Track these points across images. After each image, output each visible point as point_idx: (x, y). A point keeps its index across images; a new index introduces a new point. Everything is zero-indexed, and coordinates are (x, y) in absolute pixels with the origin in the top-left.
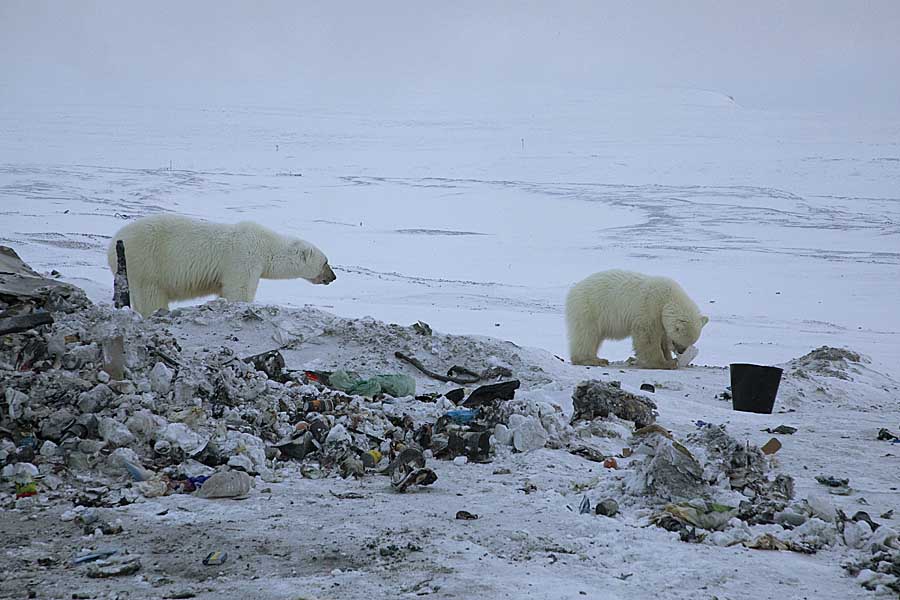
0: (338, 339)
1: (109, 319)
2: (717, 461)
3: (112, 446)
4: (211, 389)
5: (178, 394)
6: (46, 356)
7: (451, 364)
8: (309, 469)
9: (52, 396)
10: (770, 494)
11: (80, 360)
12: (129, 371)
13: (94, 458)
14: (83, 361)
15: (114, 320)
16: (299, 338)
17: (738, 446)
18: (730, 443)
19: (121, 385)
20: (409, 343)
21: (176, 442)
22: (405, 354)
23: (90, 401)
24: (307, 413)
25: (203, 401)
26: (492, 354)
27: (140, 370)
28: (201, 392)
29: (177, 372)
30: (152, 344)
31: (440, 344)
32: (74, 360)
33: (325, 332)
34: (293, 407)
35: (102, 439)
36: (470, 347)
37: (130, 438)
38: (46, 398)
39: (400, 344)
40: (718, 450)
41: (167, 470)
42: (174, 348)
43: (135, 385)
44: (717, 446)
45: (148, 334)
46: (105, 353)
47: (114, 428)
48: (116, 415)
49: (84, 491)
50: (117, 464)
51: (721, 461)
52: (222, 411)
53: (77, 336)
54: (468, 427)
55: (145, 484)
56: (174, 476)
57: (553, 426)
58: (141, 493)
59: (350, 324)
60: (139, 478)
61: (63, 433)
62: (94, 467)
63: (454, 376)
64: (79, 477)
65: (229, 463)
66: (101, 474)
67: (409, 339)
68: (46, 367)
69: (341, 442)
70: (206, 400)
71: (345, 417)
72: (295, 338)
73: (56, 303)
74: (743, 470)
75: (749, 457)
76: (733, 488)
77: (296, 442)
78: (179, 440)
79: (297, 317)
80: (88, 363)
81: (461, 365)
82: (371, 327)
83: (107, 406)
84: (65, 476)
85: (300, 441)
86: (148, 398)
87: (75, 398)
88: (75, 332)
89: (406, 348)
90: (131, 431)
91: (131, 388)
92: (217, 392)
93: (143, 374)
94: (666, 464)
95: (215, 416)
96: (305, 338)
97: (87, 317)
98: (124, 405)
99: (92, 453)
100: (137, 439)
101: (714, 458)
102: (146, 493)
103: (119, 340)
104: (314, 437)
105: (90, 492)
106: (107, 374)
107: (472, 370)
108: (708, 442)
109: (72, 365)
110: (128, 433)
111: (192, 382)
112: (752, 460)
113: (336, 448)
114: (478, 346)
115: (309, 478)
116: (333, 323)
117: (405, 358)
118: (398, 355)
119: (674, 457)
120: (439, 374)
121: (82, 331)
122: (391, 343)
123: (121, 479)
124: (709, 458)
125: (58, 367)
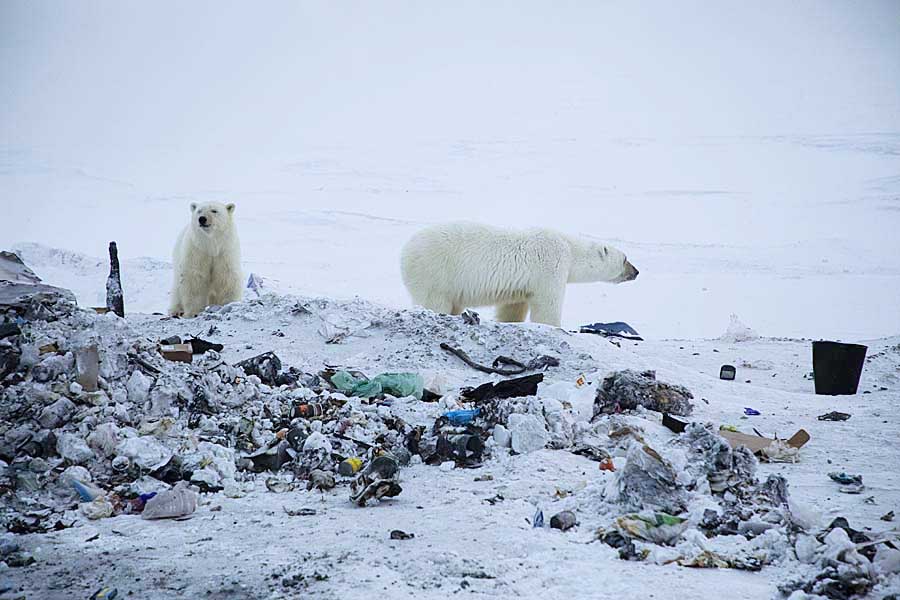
0: (386, 331)
1: (92, 326)
2: (698, 463)
3: (66, 464)
4: (189, 396)
5: (155, 404)
6: (19, 368)
7: (497, 354)
8: (273, 482)
9: (17, 411)
10: (754, 498)
11: (52, 371)
12: (103, 381)
13: (44, 477)
14: (56, 373)
15: (96, 327)
16: (345, 331)
17: (722, 447)
18: (715, 443)
19: (93, 397)
20: (456, 334)
21: (137, 457)
22: (451, 345)
23: (51, 416)
24: (291, 419)
25: (181, 409)
26: (541, 342)
27: (118, 379)
28: (179, 401)
29: (156, 380)
30: (134, 352)
31: (488, 333)
32: (45, 372)
33: (372, 324)
34: (278, 412)
35: (59, 457)
36: (519, 336)
37: (88, 455)
38: (10, 413)
39: (447, 335)
40: (700, 451)
41: (119, 488)
42: (158, 354)
43: (110, 396)
44: (699, 447)
45: (131, 340)
46: (79, 364)
47: (72, 444)
48: (78, 429)
49: (25, 515)
50: (67, 484)
51: (703, 464)
52: (199, 420)
53: (55, 345)
54: (464, 429)
55: (90, 505)
56: (127, 494)
57: (559, 425)
58: (85, 515)
59: (398, 315)
60: (87, 498)
61: (18, 451)
62: (43, 488)
63: (500, 367)
64: (24, 499)
65: (192, 478)
66: (50, 495)
67: (456, 329)
68: (17, 380)
69: (316, 451)
70: (185, 409)
71: (334, 422)
72: (339, 332)
73: (36, 312)
74: (726, 473)
75: (735, 458)
76: (713, 492)
77: (270, 452)
78: (140, 455)
79: (346, 309)
80: (61, 374)
81: (507, 355)
82: (419, 317)
83: (70, 420)
84: (9, 499)
85: (274, 450)
86: (121, 409)
87: (38, 413)
88: (53, 342)
89: (453, 338)
90: (90, 446)
91: (104, 399)
92: (196, 401)
93: (120, 384)
94: (637, 469)
95: (191, 426)
96: (351, 331)
97: (70, 325)
98: (88, 419)
99: (43, 472)
100: (97, 455)
101: (695, 460)
102: (90, 515)
103: (93, 349)
104: (291, 446)
105: (31, 516)
106: (79, 386)
107: (517, 359)
108: (691, 443)
109: (44, 376)
110: (86, 449)
111: (170, 391)
112: (737, 461)
113: (311, 458)
114: (526, 334)
115: (274, 491)
116: (381, 316)
117: (451, 350)
118: (444, 347)
119: (644, 462)
120: (485, 365)
121: (62, 340)
122: (438, 334)
123: (67, 500)
124: (689, 461)
125: (29, 379)
